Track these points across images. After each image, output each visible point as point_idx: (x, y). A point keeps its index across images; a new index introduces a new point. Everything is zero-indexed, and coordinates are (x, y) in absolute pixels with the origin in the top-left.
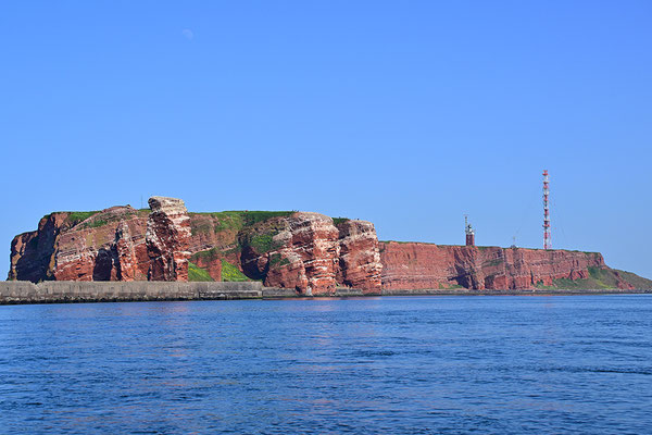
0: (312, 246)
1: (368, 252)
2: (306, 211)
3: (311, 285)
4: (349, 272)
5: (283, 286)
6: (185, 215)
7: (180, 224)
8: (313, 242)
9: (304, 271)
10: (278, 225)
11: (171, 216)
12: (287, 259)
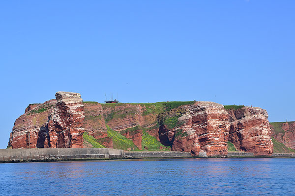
0: (206, 124)
1: (258, 128)
2: (203, 102)
3: (206, 150)
4: (244, 141)
5: (183, 150)
6: (80, 103)
7: (76, 110)
8: (207, 121)
9: (197, 140)
10: (182, 110)
11: (69, 104)
12: (186, 132)
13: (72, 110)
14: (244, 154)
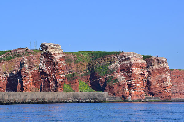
0: (131, 72)
1: (164, 76)
2: (127, 52)
3: (130, 94)
4: (152, 87)
5: (114, 95)
6: (62, 54)
7: (59, 59)
8: (131, 69)
9: (127, 86)
10: (111, 59)
11: (54, 54)
12: (117, 79)
13: (57, 59)
14: (154, 98)
